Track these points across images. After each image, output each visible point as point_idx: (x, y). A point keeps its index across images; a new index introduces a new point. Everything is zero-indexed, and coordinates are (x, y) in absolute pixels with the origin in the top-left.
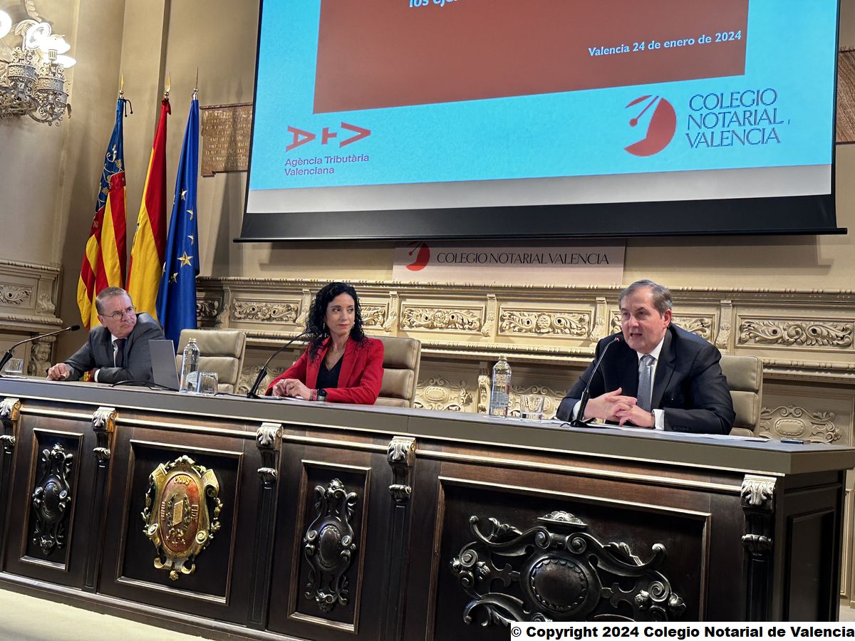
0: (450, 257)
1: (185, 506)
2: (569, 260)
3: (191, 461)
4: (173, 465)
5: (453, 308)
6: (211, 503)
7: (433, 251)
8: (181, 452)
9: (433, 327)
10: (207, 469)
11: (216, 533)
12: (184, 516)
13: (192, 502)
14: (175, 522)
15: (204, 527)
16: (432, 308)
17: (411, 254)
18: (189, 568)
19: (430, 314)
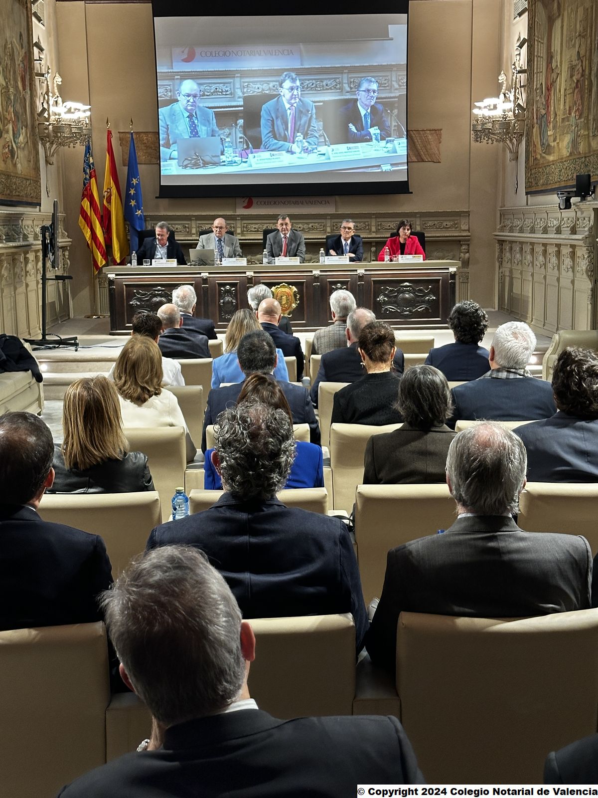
0: (263, 203)
1: (287, 297)
2: (314, 203)
3: (287, 285)
4: (279, 286)
5: (267, 223)
6: (295, 296)
7: (255, 200)
8: (282, 283)
9: (258, 231)
10: (292, 286)
11: (298, 304)
12: (287, 300)
13: (289, 296)
14: (283, 303)
15: (293, 303)
16: (257, 224)
17: (244, 202)
18: (289, 315)
19: (257, 226)
